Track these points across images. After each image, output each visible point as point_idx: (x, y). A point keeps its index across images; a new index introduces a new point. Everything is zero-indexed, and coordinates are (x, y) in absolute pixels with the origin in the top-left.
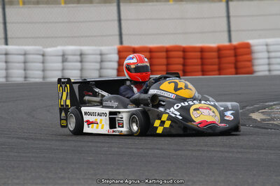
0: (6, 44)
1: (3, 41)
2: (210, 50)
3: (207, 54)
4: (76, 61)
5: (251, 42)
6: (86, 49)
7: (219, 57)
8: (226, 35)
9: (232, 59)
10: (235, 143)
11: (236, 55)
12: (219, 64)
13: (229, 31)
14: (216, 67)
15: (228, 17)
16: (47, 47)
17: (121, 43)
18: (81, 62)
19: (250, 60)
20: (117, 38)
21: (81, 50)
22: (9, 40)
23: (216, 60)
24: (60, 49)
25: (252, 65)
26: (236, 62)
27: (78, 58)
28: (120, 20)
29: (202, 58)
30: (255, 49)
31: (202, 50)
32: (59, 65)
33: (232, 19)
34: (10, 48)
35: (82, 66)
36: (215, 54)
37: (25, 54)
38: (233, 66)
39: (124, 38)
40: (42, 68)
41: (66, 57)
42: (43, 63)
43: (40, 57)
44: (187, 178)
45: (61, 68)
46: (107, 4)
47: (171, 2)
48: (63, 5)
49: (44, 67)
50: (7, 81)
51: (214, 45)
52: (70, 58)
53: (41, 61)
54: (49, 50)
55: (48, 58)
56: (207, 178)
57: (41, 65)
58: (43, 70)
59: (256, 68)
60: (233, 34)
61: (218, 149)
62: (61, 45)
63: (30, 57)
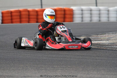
57: (107, 15)
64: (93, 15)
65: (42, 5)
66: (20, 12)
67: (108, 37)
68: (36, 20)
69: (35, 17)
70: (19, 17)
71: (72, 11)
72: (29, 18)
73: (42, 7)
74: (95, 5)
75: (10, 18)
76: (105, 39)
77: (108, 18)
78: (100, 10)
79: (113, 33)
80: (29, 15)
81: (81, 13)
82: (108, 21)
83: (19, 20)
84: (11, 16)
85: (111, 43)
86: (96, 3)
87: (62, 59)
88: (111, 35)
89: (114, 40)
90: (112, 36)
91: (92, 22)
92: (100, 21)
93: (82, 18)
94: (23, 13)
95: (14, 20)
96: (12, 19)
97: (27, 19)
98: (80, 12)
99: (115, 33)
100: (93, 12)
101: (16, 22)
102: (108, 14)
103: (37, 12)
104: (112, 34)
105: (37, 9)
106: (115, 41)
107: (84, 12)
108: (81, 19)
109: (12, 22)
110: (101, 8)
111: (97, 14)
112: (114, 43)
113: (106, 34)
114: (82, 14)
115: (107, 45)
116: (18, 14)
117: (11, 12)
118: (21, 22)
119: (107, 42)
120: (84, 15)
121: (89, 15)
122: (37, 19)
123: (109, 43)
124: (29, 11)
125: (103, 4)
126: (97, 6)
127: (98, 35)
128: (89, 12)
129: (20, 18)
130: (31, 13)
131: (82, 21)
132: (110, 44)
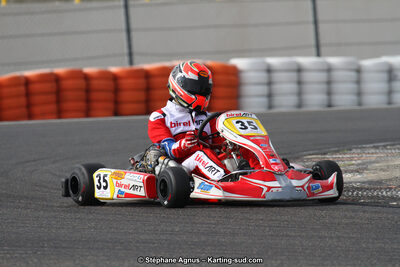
64: (307, 88)
65: (130, 54)
66: (56, 79)
67: (359, 162)
68: (111, 106)
69: (110, 95)
70: (52, 98)
71: (234, 72)
72: (88, 101)
73: (131, 62)
74: (314, 50)
75: (23, 100)
76: (352, 168)
77: (359, 94)
78: (329, 70)
79: (377, 147)
80: (88, 90)
81: (266, 81)
82: (360, 104)
83: (53, 107)
84: (28, 94)
85: (370, 182)
86: (318, 46)
87: (203, 238)
88: (371, 155)
89: (381, 170)
90: (373, 157)
91: (303, 109)
92: (330, 106)
93: (270, 96)
94: (67, 84)
95: (37, 110)
96: (29, 105)
97: (82, 105)
98: (263, 76)
99: (385, 146)
100: (307, 76)
101: (43, 116)
102: (358, 82)
103: (115, 78)
104: (373, 151)
105: (114, 69)
106: (383, 175)
107: (277, 76)
108: (264, 100)
109: (30, 117)
110: (334, 60)
111: (319, 83)
112: (380, 182)
113: (354, 151)
114: (270, 83)
115: (357, 189)
116: (50, 86)
117: (27, 82)
118: (60, 114)
119: (358, 177)
120: (277, 88)
121: (293, 87)
122: (117, 102)
123: (364, 183)
124: (87, 77)
125: (339, 48)
126: (318, 55)
127: (325, 154)
128: (294, 75)
129: (59, 101)
130: (95, 83)
131: (270, 107)
132: (366, 186)
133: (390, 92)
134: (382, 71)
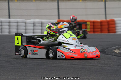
0: (9, 18)
1: (8, 17)
2: (97, 22)
3: (96, 24)
4: (39, 26)
5: (115, 19)
6: (43, 21)
7: (101, 25)
8: (104, 16)
9: (107, 26)
10: (107, 63)
11: (108, 25)
12: (101, 28)
13: (106, 14)
14: (99, 30)
15: (105, 8)
16: (27, 20)
17: (59, 18)
18: (41, 26)
19: (115, 27)
20: (57, 16)
21: (42, 21)
22: (11, 17)
23: (100, 27)
24: (32, 20)
25: (115, 29)
26: (108, 28)
27: (40, 25)
28: (58, 9)
29: (94, 26)
30: (117, 22)
31: (94, 22)
32: (32, 28)
33: (107, 9)
34: (11, 20)
35: (42, 28)
36: (99, 24)
37: (17, 23)
38: (107, 29)
39: (60, 16)
40: (24, 29)
41: (35, 24)
42: (25, 26)
43: (24, 24)
44: (86, 77)
45: (33, 29)
46: (53, 2)
47: (81, 2)
48: (34, 2)
49: (25, 28)
50: (9, 34)
51: (99, 20)
52: (37, 24)
53: (24, 25)
54: (28, 21)
55: (27, 24)
56: (95, 77)
58: (25, 30)
59: (117, 31)
60: (107, 16)
61: (100, 65)
62: (33, 19)
63: (19, 24)
133: (34, 29)
134: (32, 23)
